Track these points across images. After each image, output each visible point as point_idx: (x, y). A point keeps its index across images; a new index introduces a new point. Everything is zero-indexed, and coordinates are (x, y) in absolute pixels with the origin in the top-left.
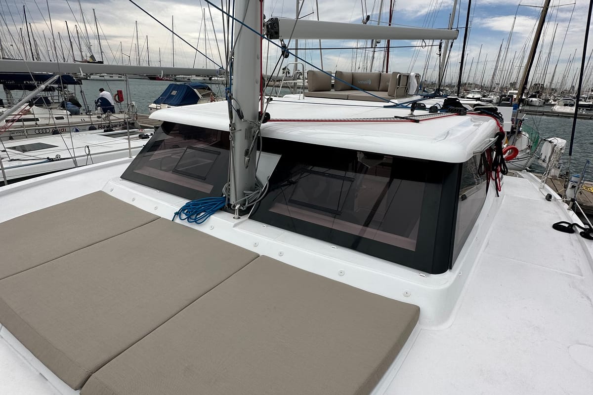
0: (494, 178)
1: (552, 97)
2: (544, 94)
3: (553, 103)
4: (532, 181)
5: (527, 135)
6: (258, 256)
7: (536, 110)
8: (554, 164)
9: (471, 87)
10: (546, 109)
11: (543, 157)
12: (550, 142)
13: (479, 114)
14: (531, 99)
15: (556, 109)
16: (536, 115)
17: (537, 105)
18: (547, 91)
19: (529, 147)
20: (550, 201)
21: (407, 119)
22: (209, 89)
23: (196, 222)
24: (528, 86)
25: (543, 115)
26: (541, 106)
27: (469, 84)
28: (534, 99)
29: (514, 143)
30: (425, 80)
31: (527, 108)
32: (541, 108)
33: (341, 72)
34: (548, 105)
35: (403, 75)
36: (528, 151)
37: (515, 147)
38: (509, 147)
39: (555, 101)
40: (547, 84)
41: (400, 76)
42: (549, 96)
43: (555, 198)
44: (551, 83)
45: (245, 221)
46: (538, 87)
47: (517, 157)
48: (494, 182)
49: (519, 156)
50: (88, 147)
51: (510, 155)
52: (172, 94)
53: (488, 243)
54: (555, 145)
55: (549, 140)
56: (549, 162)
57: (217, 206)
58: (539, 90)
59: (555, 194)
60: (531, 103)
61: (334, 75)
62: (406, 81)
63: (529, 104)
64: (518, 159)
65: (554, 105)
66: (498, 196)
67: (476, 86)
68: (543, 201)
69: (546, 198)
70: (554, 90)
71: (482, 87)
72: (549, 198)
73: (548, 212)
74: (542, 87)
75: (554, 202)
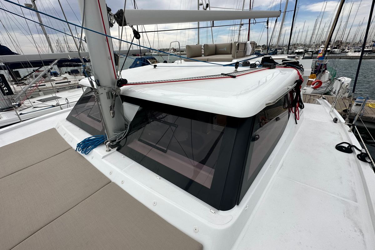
0: (294, 111)
1: (346, 48)
2: (342, 46)
3: (347, 51)
4: (326, 107)
5: (329, 72)
6: (111, 182)
7: (335, 56)
8: (341, 96)
9: (298, 46)
10: (343, 55)
11: (334, 90)
12: (339, 80)
13: (285, 67)
14: (333, 50)
15: (349, 54)
16: (335, 59)
17: (338, 53)
18: (344, 44)
19: (329, 79)
20: (336, 123)
21: (228, 75)
22: (155, 59)
23: (85, 153)
24: (332, 43)
25: (340, 59)
26: (339, 53)
27: (297, 44)
28: (335, 50)
29: (320, 78)
30: (272, 44)
31: (330, 55)
32: (340, 54)
33: (207, 45)
34: (344, 52)
35: (241, 43)
36: (329, 82)
37: (321, 80)
38: (316, 81)
39: (348, 49)
40: (344, 40)
41: (238, 44)
42: (345, 47)
43: (340, 121)
44: (346, 40)
45: (114, 152)
46: (338, 42)
47: (321, 86)
48: (294, 114)
49: (323, 85)
50: (67, 99)
51: (317, 86)
52: (137, 63)
53: (282, 165)
54: (343, 83)
55: (339, 79)
56: (338, 94)
57: (99, 142)
58: (339, 44)
59: (340, 118)
60: (333, 52)
61: (203, 47)
62: (244, 47)
63: (332, 53)
64: (322, 87)
65: (347, 52)
66: (297, 124)
67: (301, 45)
68: (331, 123)
69: (333, 120)
70: (349, 43)
71: (305, 45)
72: (336, 120)
73: (333, 133)
74: (341, 43)
75: (339, 124)
